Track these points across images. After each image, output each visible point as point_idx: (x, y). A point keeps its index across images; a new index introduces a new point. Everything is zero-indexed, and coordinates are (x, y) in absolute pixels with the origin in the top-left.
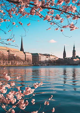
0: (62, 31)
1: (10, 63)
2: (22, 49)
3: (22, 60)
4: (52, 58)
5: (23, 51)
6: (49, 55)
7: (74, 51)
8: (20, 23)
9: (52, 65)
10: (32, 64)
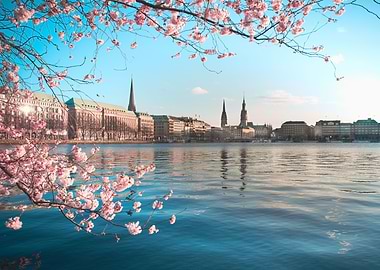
0: (203, 59)
1: (106, 137)
2: (131, 107)
3: (132, 131)
4: (196, 126)
5: (135, 111)
6: (191, 120)
7: (244, 113)
8: (114, 41)
9: (198, 141)
10: (155, 138)
